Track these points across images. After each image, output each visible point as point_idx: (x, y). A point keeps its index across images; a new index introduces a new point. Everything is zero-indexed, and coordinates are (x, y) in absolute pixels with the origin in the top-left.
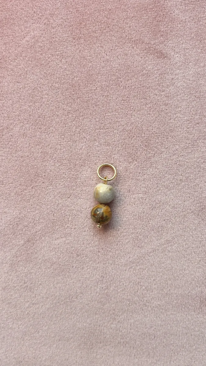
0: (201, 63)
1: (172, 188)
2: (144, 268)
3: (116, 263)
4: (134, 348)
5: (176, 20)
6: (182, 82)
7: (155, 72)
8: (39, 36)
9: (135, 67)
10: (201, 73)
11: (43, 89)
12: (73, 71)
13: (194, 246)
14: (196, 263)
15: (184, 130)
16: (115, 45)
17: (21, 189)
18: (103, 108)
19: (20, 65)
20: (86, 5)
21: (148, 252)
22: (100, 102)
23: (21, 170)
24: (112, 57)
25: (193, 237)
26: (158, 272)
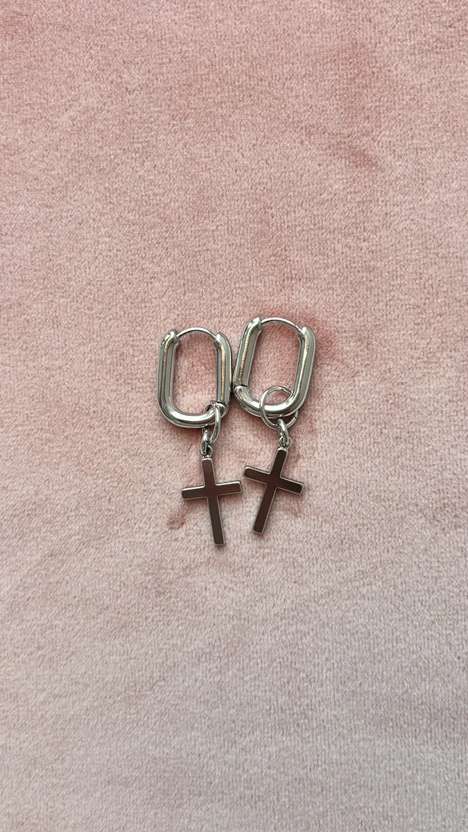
0: (453, 182)
2: (307, 631)
3: (244, 616)
4: (276, 811)
5: (400, 86)
7: (349, 197)
8: (97, 107)
11: (100, 224)
14: (424, 627)
16: (263, 134)
17: (42, 440)
18: (229, 272)
19: (54, 169)
20: (204, 47)
23: (43, 397)
24: (256, 161)
25: (419, 567)
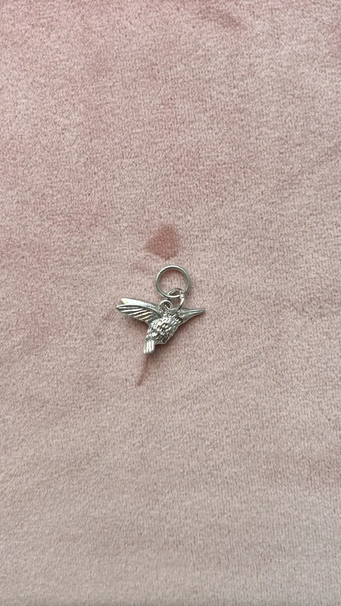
1: (255, 262)
6: (268, 70)
9: (182, 45)
10: (302, 54)
12: (72, 53)
13: (296, 366)
15: (275, 155)
21: (213, 378)
22: (121, 108)
26: (233, 415)
